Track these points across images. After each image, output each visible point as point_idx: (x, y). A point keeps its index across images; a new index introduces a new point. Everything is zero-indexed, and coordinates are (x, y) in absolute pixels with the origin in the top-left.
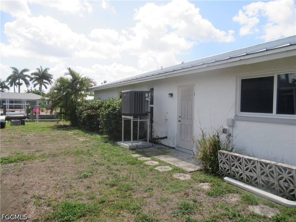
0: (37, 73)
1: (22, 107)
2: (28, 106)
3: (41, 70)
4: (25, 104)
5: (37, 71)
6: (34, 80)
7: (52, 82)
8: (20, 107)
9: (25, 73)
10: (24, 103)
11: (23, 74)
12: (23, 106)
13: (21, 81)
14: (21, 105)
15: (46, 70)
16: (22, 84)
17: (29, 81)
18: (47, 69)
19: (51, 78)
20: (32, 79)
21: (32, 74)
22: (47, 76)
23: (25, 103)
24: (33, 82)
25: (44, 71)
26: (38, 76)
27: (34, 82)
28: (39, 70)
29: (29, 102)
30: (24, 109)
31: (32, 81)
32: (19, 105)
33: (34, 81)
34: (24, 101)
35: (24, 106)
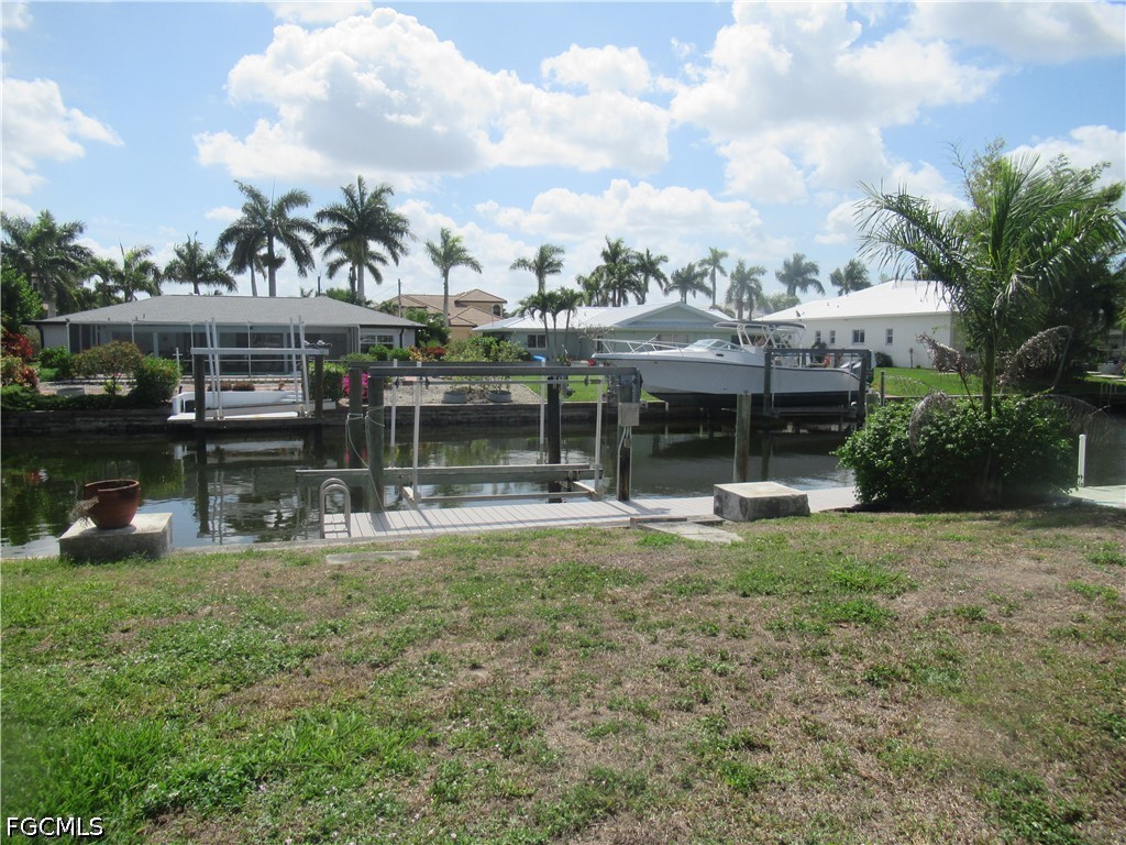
0: (340, 209)
1: (286, 366)
2: (319, 360)
3: (357, 195)
4: (305, 350)
5: (343, 202)
6: (329, 241)
7: (402, 249)
8: (276, 366)
9: (294, 213)
10: (298, 345)
11: (285, 218)
12: (290, 357)
13: (280, 248)
14: (282, 357)
15: (377, 196)
16: (284, 259)
17: (311, 248)
18: (382, 191)
19: (401, 231)
20: (320, 238)
21: (321, 215)
22: (380, 225)
23: (304, 342)
24: (325, 254)
25: (370, 202)
26: (347, 222)
27: (329, 250)
28: (352, 198)
29: (326, 338)
30: (296, 376)
31: (323, 248)
32: (274, 357)
33: (328, 245)
34: (297, 336)
35: (298, 357)
